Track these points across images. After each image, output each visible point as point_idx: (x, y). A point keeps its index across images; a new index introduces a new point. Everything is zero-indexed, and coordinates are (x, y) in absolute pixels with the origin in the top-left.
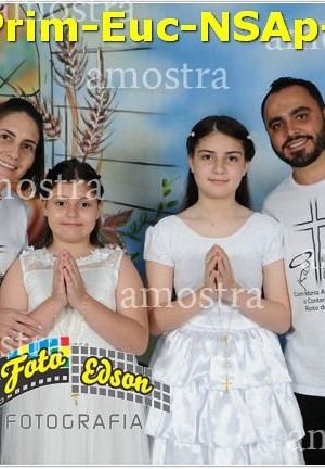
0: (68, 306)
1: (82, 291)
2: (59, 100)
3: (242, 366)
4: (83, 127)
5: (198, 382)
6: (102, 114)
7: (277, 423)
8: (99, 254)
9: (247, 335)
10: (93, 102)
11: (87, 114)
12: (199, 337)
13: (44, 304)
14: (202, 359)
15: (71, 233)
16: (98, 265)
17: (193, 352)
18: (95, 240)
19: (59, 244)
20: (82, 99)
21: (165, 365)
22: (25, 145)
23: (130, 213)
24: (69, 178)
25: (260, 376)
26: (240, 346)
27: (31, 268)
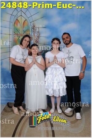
0: (34, 63)
1: (36, 61)
2: (32, 35)
3: (58, 72)
4: (36, 39)
5: (52, 74)
6: (39, 37)
7: (63, 80)
8: (38, 57)
9: (59, 68)
10: (37, 35)
11: (37, 37)
12: (52, 68)
13: (31, 63)
14: (53, 71)
15: (35, 53)
16: (38, 58)
17: (52, 70)
18: (38, 54)
19: (33, 55)
20: (36, 35)
21: (48, 72)
22: (28, 41)
23: (42, 52)
24: (34, 46)
25: (60, 73)
26: (58, 69)
27: (29, 58)
